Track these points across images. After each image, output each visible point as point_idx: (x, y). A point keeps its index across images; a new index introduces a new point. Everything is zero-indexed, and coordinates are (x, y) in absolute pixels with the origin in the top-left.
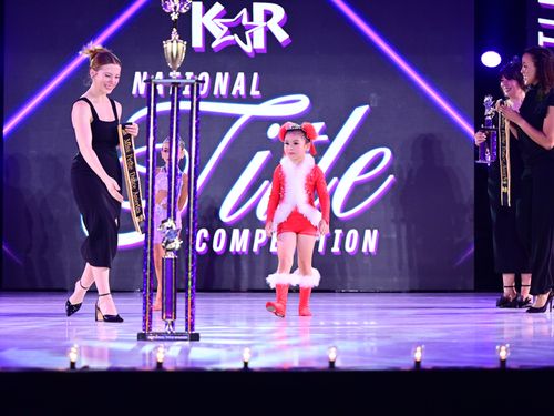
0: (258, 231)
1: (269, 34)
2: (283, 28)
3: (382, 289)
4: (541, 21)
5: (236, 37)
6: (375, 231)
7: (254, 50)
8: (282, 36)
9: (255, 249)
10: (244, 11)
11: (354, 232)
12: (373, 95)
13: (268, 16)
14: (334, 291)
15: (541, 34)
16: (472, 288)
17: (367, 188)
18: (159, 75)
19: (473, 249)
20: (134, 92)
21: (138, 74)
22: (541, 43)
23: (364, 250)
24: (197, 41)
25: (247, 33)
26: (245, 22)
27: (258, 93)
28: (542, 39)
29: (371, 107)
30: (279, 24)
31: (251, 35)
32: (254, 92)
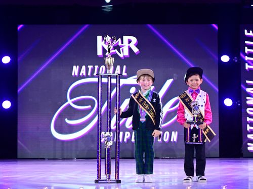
0: (127, 133)
1: (130, 49)
2: (136, 46)
3: (180, 157)
4: (246, 42)
5: (116, 51)
6: (176, 132)
7: (124, 56)
8: (136, 50)
9: (125, 140)
10: (120, 40)
11: (167, 133)
12: (175, 75)
13: (130, 41)
14: (159, 158)
15: (246, 48)
16: (218, 156)
17: (173, 114)
18: (84, 67)
19: (218, 140)
20: (73, 74)
21: (74, 67)
22: (246, 52)
23: (172, 140)
24: (100, 52)
25: (121, 49)
26: (120, 44)
27: (126, 74)
28: (247, 50)
29: (174, 80)
30: (135, 45)
31: (123, 49)
32: (124, 74)
